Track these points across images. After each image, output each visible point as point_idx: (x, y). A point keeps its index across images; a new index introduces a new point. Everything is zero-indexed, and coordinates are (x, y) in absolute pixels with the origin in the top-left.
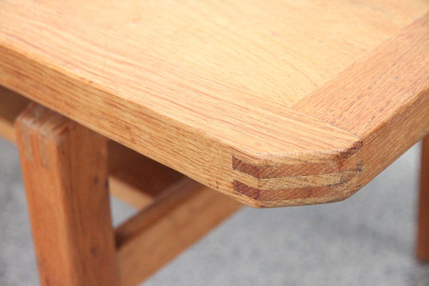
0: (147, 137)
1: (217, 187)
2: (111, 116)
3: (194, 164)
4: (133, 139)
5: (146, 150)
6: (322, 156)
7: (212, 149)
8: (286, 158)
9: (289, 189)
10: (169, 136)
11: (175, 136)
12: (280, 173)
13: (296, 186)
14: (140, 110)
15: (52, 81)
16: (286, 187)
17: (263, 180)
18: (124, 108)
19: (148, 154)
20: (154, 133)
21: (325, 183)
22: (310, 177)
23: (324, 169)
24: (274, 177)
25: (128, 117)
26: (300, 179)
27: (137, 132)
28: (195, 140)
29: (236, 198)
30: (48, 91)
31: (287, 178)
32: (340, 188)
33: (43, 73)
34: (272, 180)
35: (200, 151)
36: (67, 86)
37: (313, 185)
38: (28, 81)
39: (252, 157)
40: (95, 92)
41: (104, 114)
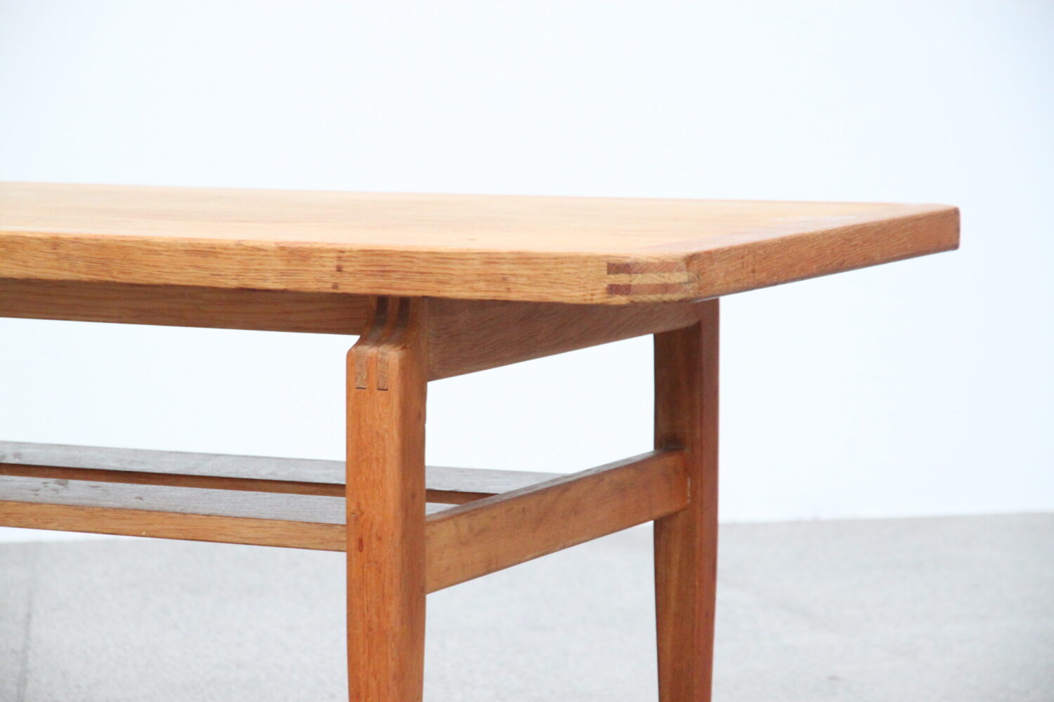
0: (523, 280)
1: (592, 300)
2: (488, 275)
3: (570, 287)
4: (509, 289)
5: (522, 294)
6: (674, 257)
7: (589, 264)
8: (649, 257)
9: (652, 285)
10: (547, 270)
11: (554, 267)
12: (646, 269)
13: (656, 282)
14: (519, 256)
15: (424, 264)
16: (649, 282)
17: (633, 276)
18: (503, 261)
19: (524, 297)
20: (531, 273)
21: (678, 281)
22: (667, 275)
23: (676, 268)
24: (642, 273)
25: (505, 268)
26: (660, 276)
27: (513, 279)
28: (573, 263)
29: (609, 302)
30: (418, 277)
31: (651, 275)
32: (688, 287)
33: (414, 260)
34: (640, 276)
35: (577, 271)
36: (440, 263)
37: (669, 282)
38: (394, 275)
39: (623, 257)
40: (473, 256)
41: (479, 275)
